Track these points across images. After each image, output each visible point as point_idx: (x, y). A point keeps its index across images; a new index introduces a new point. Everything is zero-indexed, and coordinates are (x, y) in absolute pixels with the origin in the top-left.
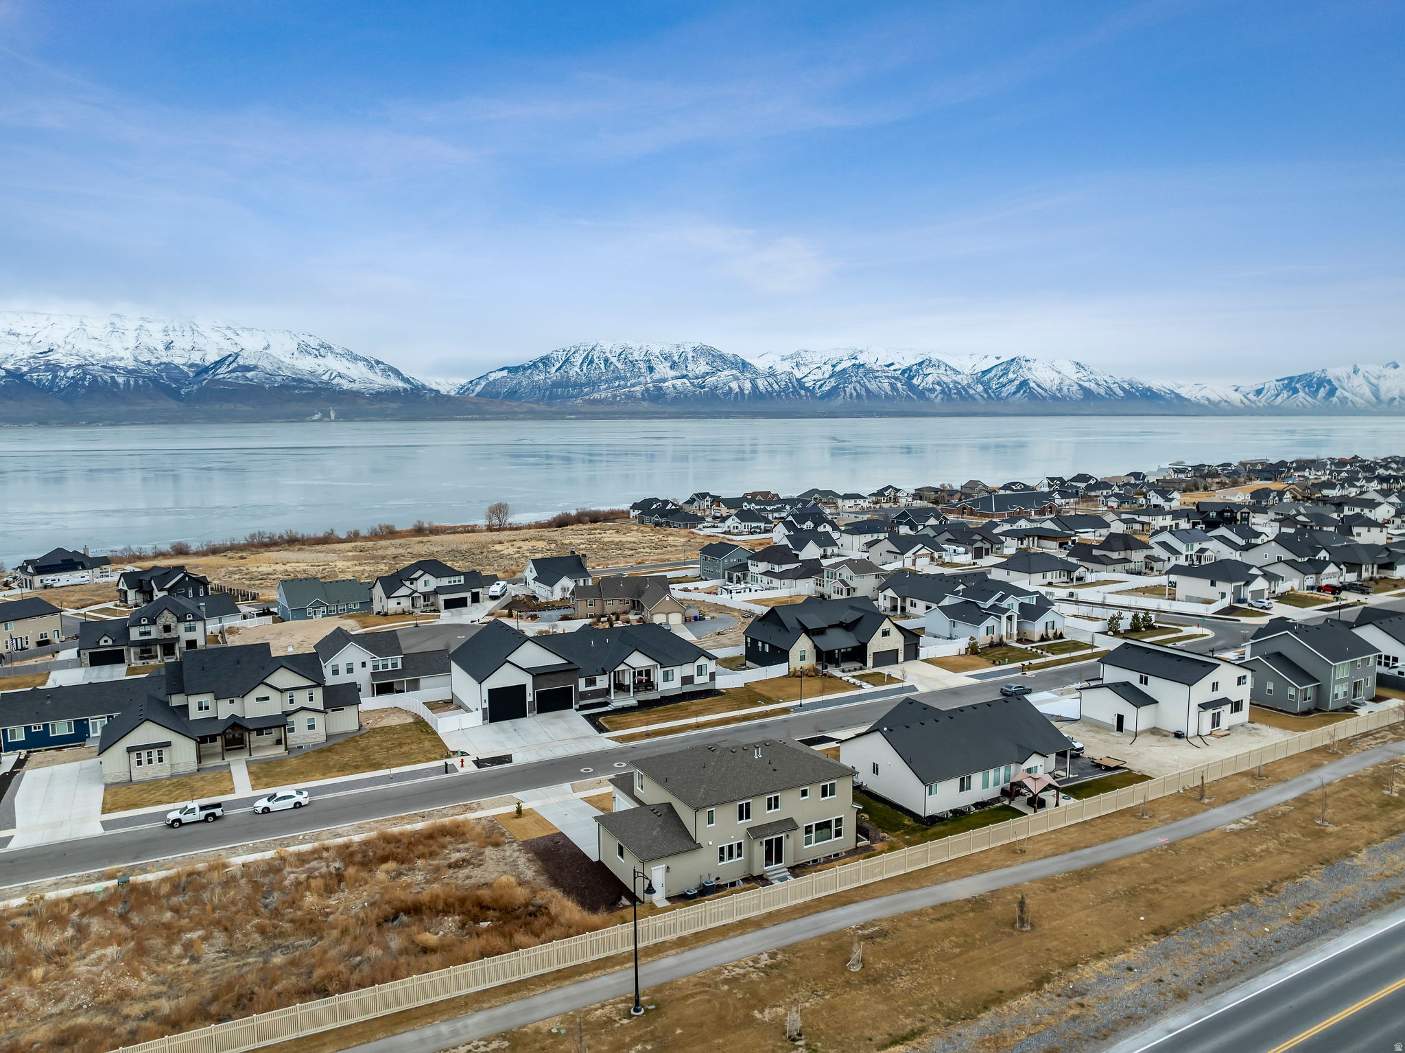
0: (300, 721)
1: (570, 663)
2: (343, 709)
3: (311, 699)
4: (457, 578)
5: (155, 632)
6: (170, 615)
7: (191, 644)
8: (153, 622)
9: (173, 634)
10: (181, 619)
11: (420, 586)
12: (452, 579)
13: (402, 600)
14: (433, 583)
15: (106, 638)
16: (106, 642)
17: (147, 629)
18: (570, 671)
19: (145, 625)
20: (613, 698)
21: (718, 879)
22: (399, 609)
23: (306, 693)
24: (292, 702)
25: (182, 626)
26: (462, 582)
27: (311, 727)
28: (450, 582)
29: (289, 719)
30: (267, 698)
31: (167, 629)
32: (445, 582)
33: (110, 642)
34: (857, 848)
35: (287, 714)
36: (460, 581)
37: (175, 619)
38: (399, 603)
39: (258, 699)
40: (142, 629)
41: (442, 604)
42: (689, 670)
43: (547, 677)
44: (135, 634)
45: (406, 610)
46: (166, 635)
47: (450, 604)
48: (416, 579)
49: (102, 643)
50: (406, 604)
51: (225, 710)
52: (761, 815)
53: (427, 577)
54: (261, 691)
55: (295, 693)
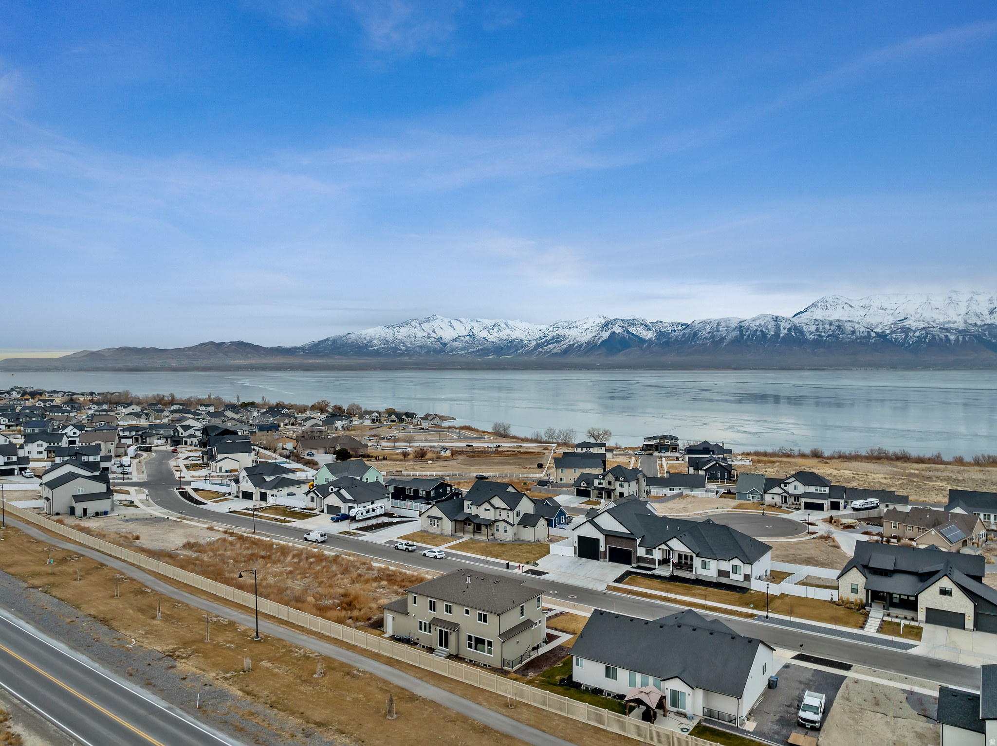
0: (502, 526)
1: (632, 534)
2: (527, 527)
3: (508, 516)
4: (823, 489)
5: (605, 485)
6: (611, 476)
7: (621, 495)
8: (604, 479)
9: (612, 487)
10: (617, 479)
11: (791, 489)
12: (819, 488)
13: (775, 496)
14: (801, 489)
15: (583, 482)
16: (584, 484)
17: (602, 481)
18: (631, 538)
19: (601, 479)
20: (657, 567)
21: (418, 639)
22: (773, 502)
23: (506, 512)
24: (500, 515)
25: (617, 483)
26: (827, 492)
27: (506, 531)
28: (817, 490)
29: (497, 524)
30: (488, 510)
31: (610, 483)
32: (812, 489)
33: (585, 485)
34: (502, 669)
35: (495, 521)
36: (825, 491)
37: (614, 478)
38: (773, 498)
39: (486, 510)
40: (600, 481)
41: (803, 504)
42: (726, 566)
43: (615, 538)
44: (596, 483)
45: (777, 504)
46: (609, 487)
47: (808, 506)
48: (789, 483)
49: (582, 485)
50: (778, 500)
51: (474, 511)
52: (441, 613)
53: (797, 483)
54: (487, 505)
55: (502, 511)
